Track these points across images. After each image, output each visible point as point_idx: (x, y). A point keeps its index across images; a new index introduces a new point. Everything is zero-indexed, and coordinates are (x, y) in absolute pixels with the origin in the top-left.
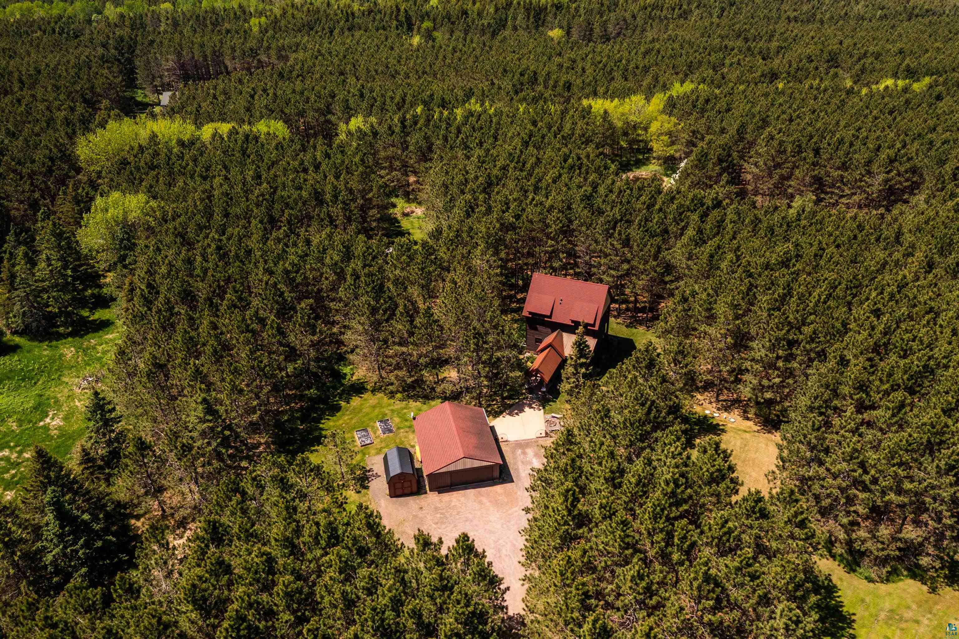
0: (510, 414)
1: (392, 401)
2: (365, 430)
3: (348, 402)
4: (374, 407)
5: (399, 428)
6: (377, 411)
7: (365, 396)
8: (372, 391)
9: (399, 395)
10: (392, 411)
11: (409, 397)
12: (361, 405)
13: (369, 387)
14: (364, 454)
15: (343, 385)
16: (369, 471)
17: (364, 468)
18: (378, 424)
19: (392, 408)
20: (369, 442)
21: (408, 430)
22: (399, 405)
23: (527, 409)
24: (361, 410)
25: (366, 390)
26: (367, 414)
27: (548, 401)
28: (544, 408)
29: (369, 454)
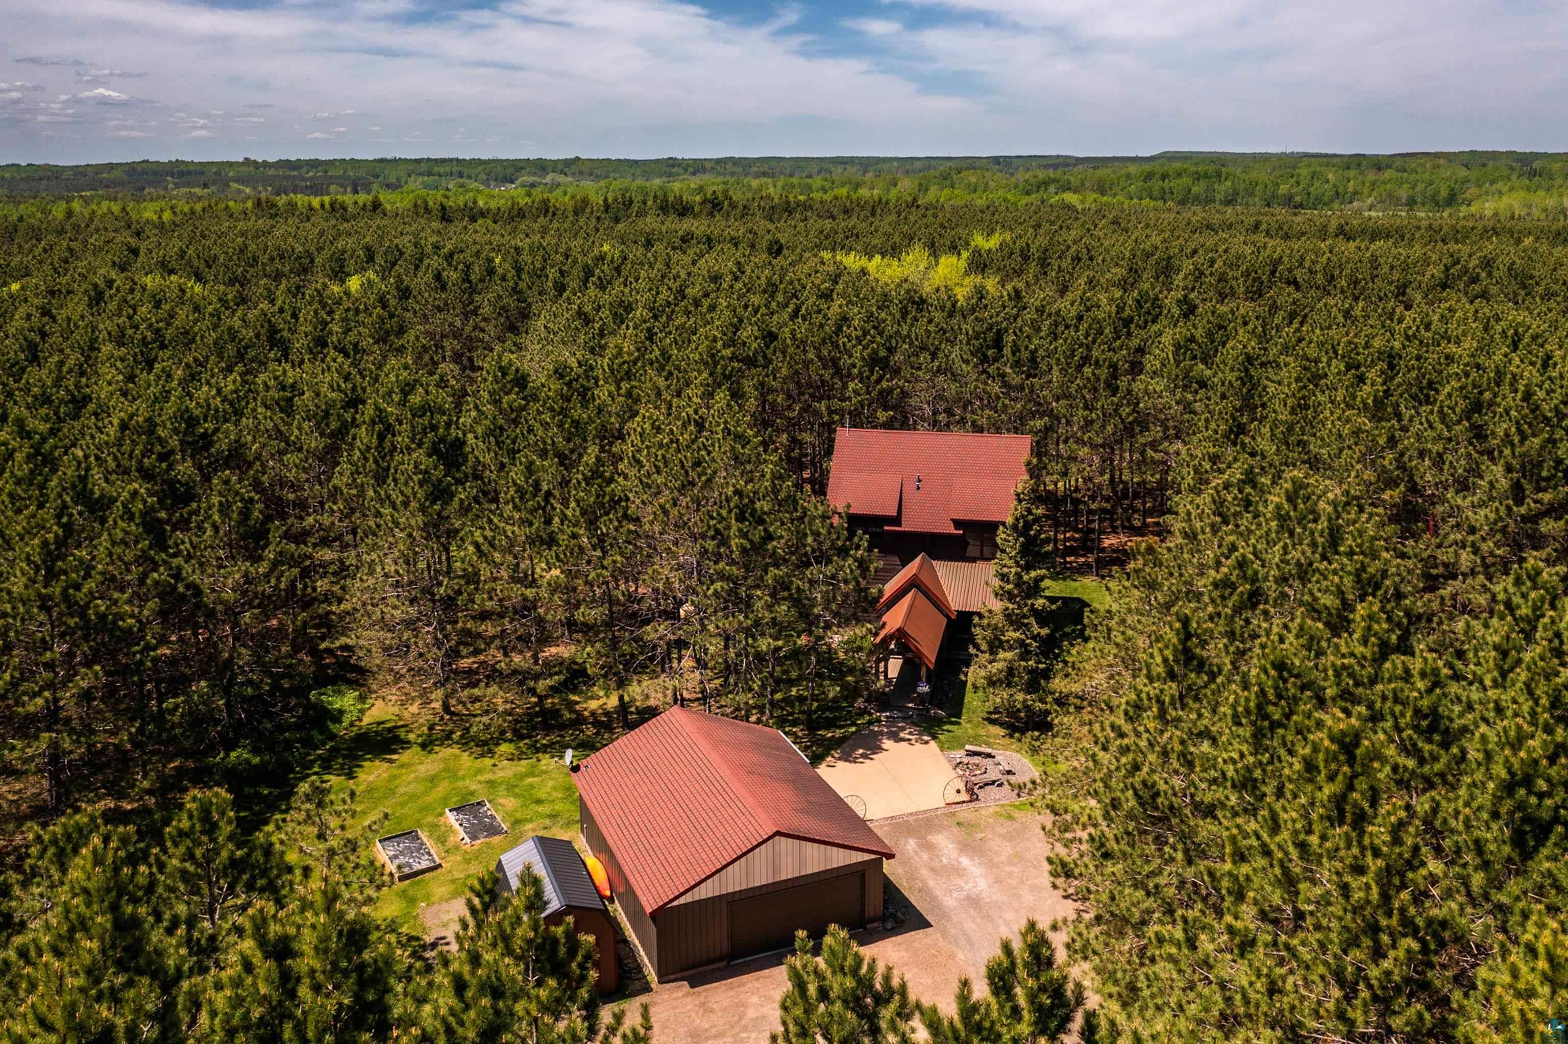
0: (847, 757)
1: (488, 762)
2: (411, 835)
3: (351, 776)
4: (433, 780)
5: (517, 822)
6: (442, 788)
7: (404, 757)
8: (424, 746)
9: (505, 748)
10: (491, 784)
11: (538, 749)
12: (393, 778)
13: (412, 737)
14: (412, 901)
15: (333, 736)
16: (434, 945)
17: (411, 938)
18: (451, 818)
19: (490, 776)
20: (425, 864)
21: (548, 822)
22: (507, 770)
23: (887, 744)
24: (392, 792)
25: (406, 744)
26: (413, 797)
27: (940, 722)
28: (934, 737)
29: (427, 897)
